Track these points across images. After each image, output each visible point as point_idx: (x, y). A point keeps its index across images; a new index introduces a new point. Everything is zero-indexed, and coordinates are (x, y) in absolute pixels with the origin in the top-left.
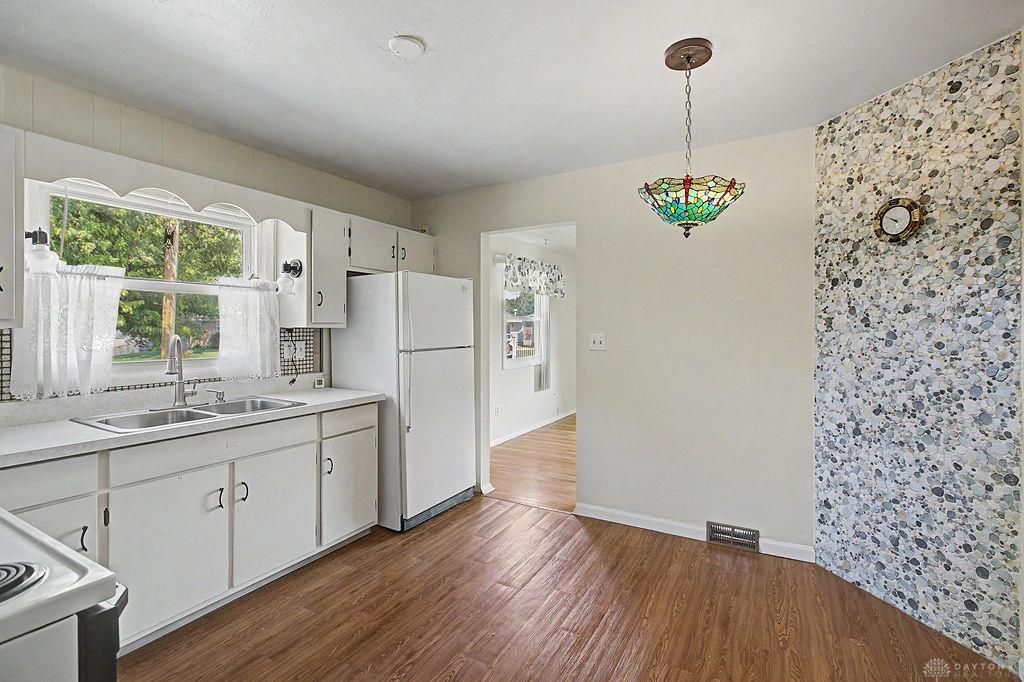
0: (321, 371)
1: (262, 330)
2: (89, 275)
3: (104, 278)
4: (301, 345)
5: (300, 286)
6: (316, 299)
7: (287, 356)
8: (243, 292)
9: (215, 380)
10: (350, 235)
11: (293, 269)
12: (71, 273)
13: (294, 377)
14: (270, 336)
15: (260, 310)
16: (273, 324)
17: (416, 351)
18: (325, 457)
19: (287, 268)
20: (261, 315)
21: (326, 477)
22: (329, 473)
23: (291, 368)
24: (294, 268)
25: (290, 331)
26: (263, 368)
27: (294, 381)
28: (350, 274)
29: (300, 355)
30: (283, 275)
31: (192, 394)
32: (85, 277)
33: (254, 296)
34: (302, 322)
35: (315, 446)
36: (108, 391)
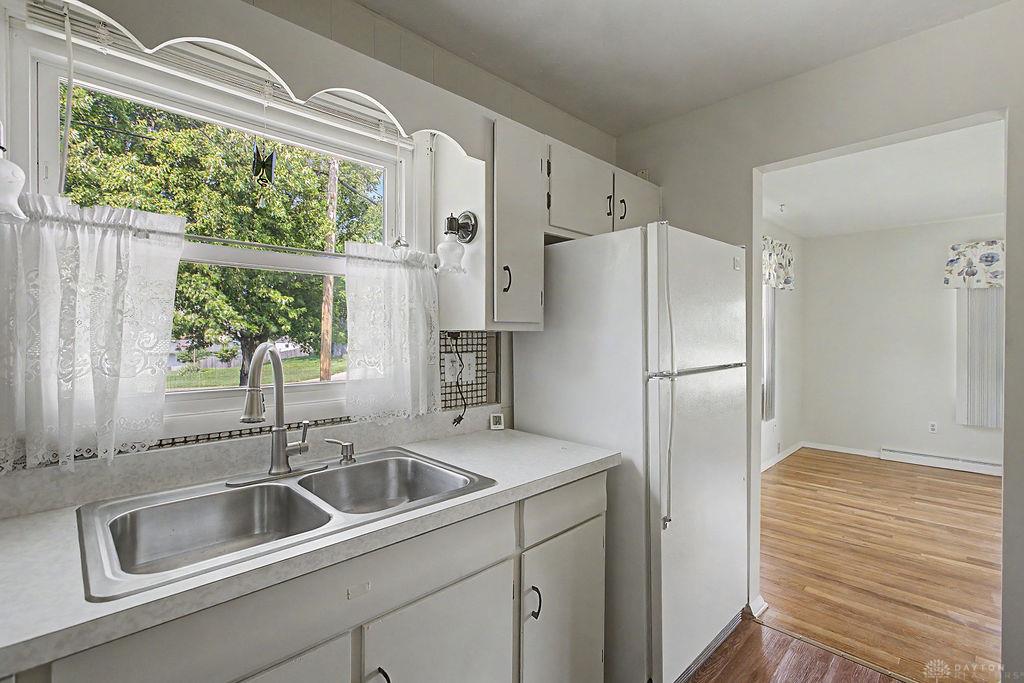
0: (497, 400)
1: (413, 334)
2: (119, 228)
3: (147, 234)
4: (469, 359)
5: (474, 256)
6: (500, 280)
7: (450, 379)
8: (383, 271)
9: (341, 420)
10: (549, 174)
11: (462, 228)
12: (85, 224)
13: (460, 412)
14: (425, 345)
15: (410, 301)
16: (430, 325)
17: (680, 374)
18: (527, 585)
19: (454, 226)
20: (410, 310)
21: (529, 624)
22: (536, 615)
23: (456, 397)
24: (464, 227)
25: (455, 335)
26: (415, 399)
27: (459, 420)
28: (550, 240)
29: (469, 376)
30: (446, 240)
31: (302, 450)
32: (110, 232)
33: (401, 275)
34: (478, 322)
35: (511, 565)
36: (161, 445)
